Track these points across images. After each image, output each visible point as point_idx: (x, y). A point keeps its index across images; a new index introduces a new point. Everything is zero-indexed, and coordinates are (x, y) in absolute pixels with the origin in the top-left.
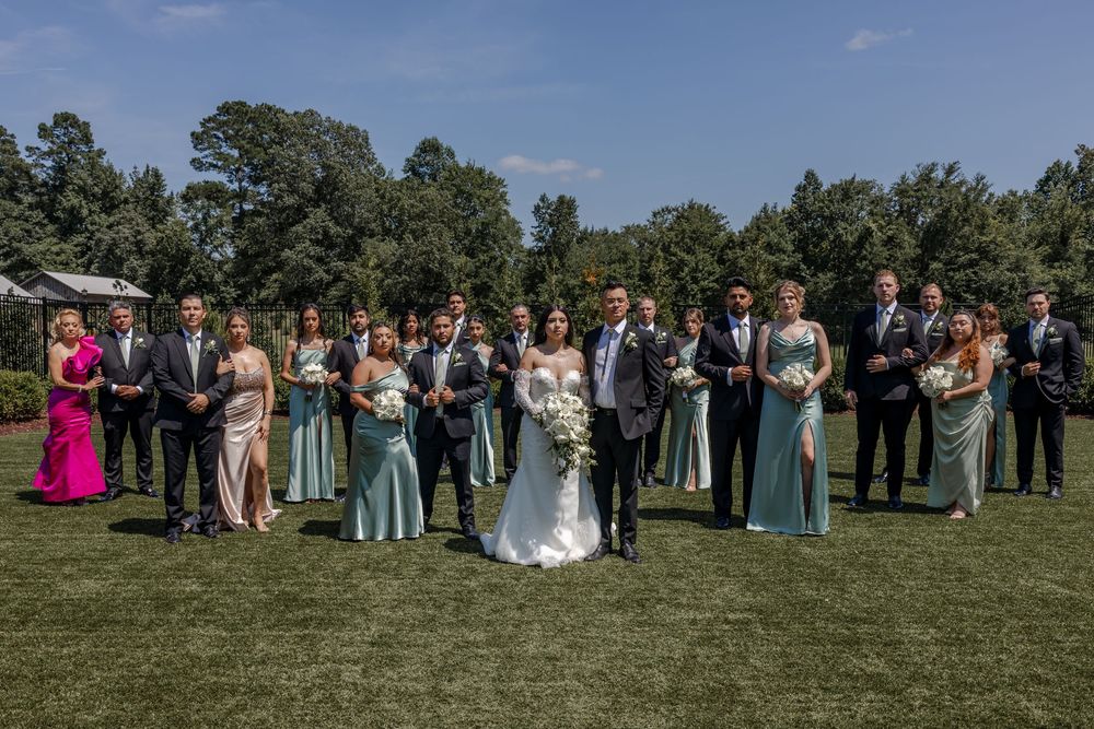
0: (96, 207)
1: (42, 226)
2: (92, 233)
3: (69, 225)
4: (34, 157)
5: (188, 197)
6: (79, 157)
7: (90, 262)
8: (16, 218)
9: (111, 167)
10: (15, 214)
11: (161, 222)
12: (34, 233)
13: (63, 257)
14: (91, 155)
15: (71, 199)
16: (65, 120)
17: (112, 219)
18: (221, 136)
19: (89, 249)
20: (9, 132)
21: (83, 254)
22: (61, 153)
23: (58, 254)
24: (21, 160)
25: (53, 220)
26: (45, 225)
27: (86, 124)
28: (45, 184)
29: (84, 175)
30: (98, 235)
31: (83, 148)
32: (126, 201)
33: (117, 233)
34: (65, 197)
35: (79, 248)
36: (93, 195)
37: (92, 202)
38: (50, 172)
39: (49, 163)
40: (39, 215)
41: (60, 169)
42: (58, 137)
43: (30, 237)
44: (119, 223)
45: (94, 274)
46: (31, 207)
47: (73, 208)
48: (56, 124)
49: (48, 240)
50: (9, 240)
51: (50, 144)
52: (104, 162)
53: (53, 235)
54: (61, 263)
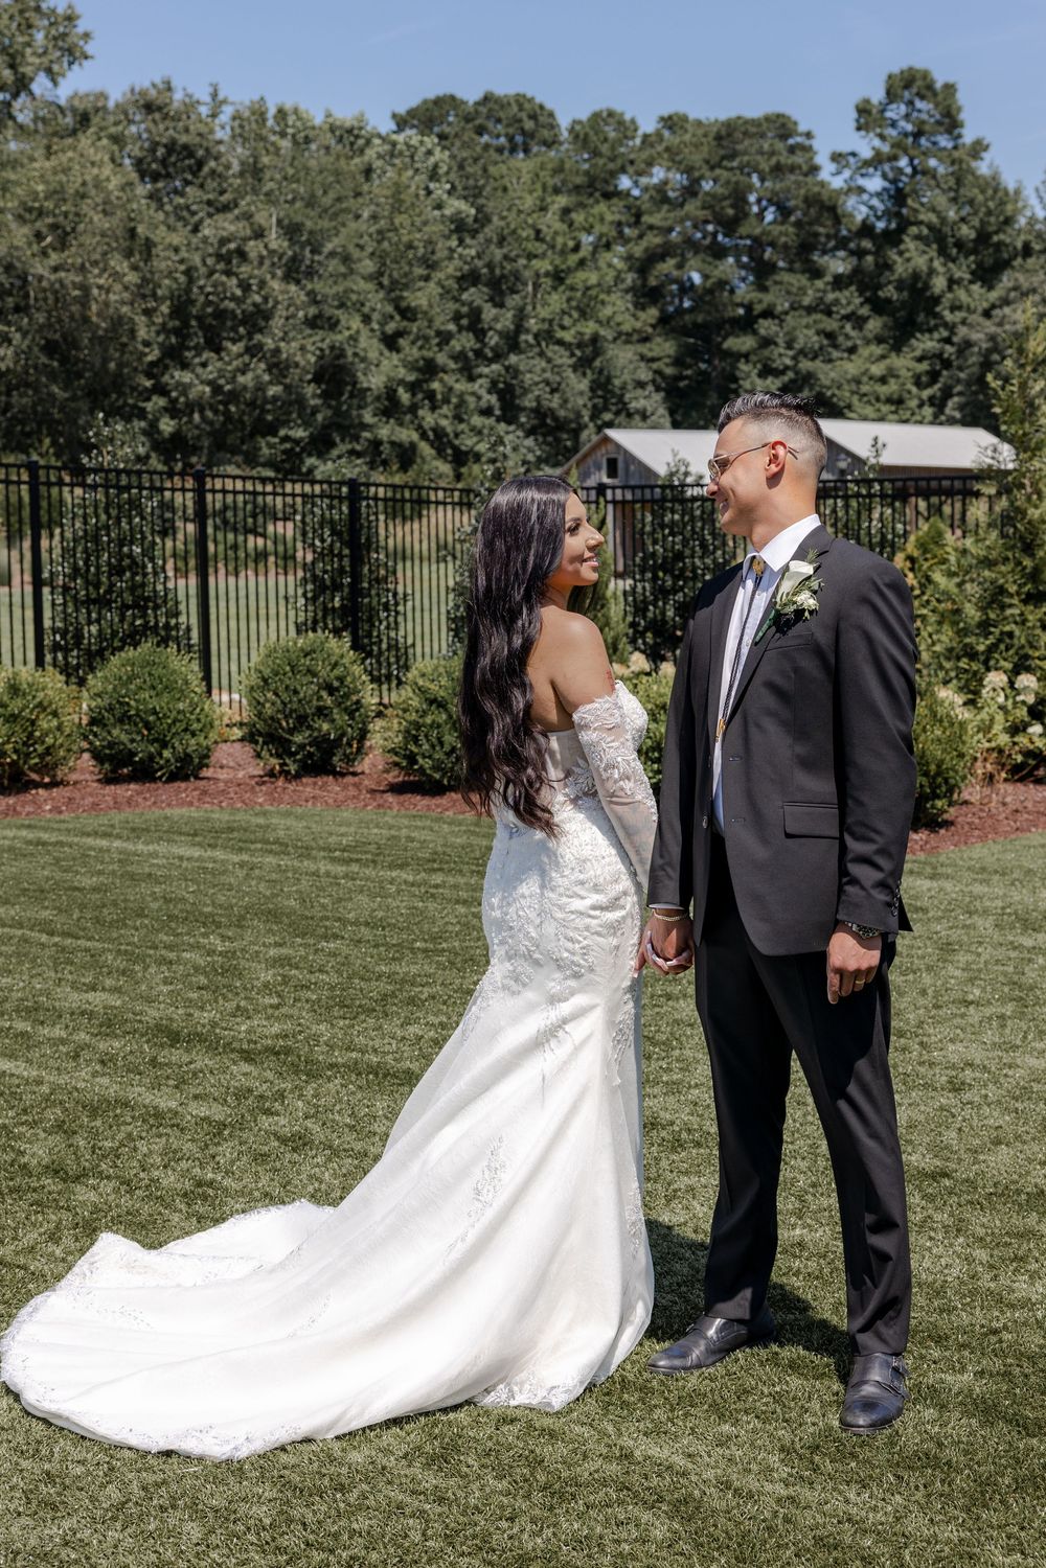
0: (961, 272)
1: (859, 322)
2: (951, 328)
3: (910, 315)
4: (847, 173)
6: (933, 162)
7: (947, 393)
8: (810, 310)
9: (995, 177)
10: (806, 301)
12: (841, 339)
13: (892, 387)
14: (956, 154)
15: (913, 257)
16: (909, 84)
17: (994, 295)
19: (947, 364)
20: (802, 128)
21: (934, 376)
22: (895, 158)
23: (883, 380)
24: (822, 184)
25: (879, 306)
26: (865, 319)
27: (950, 88)
28: (866, 229)
29: (942, 201)
31: (944, 141)
32: (1027, 251)
33: (1000, 324)
34: (901, 253)
35: (924, 366)
36: (959, 244)
37: (954, 261)
38: (875, 202)
39: (875, 183)
40: (852, 299)
41: (898, 196)
42: (894, 124)
43: (836, 346)
44: (1006, 302)
45: (951, 422)
46: (839, 282)
47: (916, 276)
48: (891, 95)
49: (865, 352)
50: (794, 358)
51: (877, 142)
52: (983, 168)
53: (880, 340)
54: (889, 401)
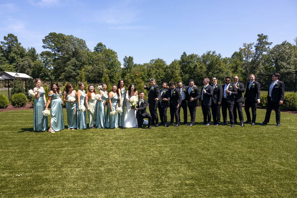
0: (19, 57)
2: (18, 63)
3: (12, 61)
4: (3, 44)
5: (42, 55)
6: (14, 44)
7: (17, 70)
11: (35, 60)
12: (3, 63)
13: (10, 68)
14: (17, 44)
16: (11, 36)
17: (23, 59)
18: (50, 40)
19: (17, 66)
21: (16, 68)
22: (10, 43)
23: (9, 67)
25: (8, 59)
26: (6, 61)
27: (16, 37)
28: (5, 51)
29: (16, 49)
30: (19, 63)
31: (15, 42)
32: (26, 55)
33: (24, 63)
34: (11, 54)
35: (14, 66)
36: (18, 54)
38: (7, 48)
39: (7, 46)
40: (4, 58)
41: (9, 47)
42: (9, 40)
44: (24, 60)
45: (18, 73)
46: (2, 56)
47: (13, 57)
48: (8, 36)
49: (6, 64)
51: (7, 41)
52: (21, 46)
53: (8, 63)
